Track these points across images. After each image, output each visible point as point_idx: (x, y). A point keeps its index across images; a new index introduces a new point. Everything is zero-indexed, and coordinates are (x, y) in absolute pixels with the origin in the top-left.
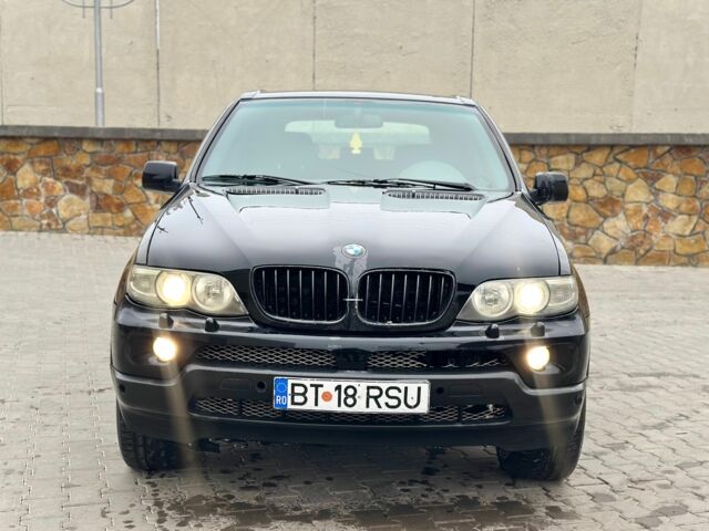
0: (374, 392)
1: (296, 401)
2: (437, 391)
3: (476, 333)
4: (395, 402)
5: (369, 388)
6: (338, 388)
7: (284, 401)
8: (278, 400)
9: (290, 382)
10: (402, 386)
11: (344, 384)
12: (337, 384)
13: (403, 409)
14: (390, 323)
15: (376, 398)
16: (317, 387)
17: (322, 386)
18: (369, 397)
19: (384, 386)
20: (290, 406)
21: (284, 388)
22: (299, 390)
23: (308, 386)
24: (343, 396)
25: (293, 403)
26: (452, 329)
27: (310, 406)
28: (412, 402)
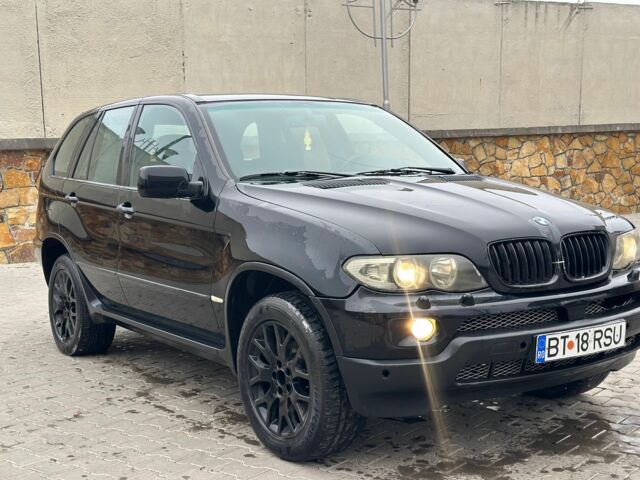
0: (598, 335)
1: (551, 353)
4: (609, 341)
5: (595, 332)
6: (578, 336)
7: (544, 356)
8: (539, 355)
9: (548, 337)
10: (612, 327)
11: (581, 332)
12: (577, 333)
13: (612, 346)
14: (584, 278)
15: (599, 340)
16: (564, 338)
17: (568, 337)
18: (595, 339)
19: (604, 328)
20: (547, 359)
21: (543, 344)
22: (553, 343)
23: (559, 338)
24: (581, 342)
25: (549, 356)
27: (560, 356)
28: (617, 339)
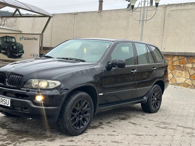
0: (2, 100)
2: (12, 102)
3: (24, 90)
4: (5, 103)
5: (1, 99)
10: (6, 99)
13: (6, 105)
14: (11, 86)
19: (3, 99)
26: (21, 89)
28: (7, 104)
